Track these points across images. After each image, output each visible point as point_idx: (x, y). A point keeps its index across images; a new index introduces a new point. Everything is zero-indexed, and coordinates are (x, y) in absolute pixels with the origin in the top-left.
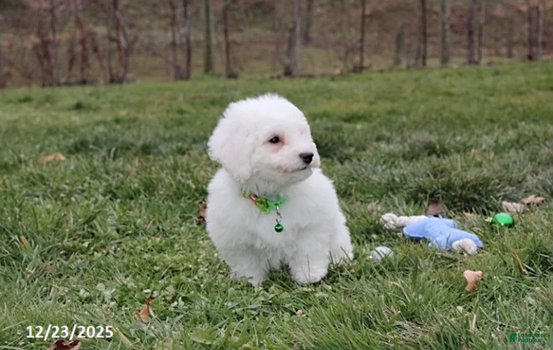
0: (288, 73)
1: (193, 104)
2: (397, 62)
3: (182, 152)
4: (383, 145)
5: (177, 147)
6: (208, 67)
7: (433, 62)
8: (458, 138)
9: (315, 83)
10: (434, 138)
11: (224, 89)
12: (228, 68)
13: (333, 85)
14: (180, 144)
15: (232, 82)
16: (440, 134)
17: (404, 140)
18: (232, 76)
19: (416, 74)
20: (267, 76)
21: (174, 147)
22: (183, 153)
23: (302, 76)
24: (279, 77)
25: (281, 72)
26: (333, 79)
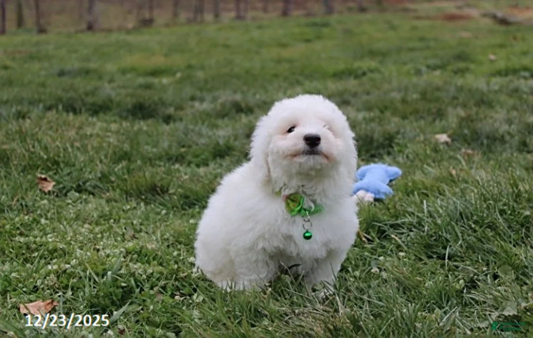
0: (90, 28)
1: (13, 59)
2: (176, 15)
3: (22, 116)
4: (197, 104)
5: (17, 110)
6: (20, 23)
7: (209, 17)
8: (258, 96)
9: (114, 37)
10: (238, 97)
11: (37, 44)
12: (38, 24)
13: (131, 38)
14: (19, 108)
15: (43, 37)
16: (243, 92)
17: (215, 99)
18: (42, 31)
19: (195, 28)
20: (72, 30)
21: (14, 110)
22: (24, 117)
23: (103, 30)
24: (82, 31)
25: (84, 26)
26: (128, 32)
